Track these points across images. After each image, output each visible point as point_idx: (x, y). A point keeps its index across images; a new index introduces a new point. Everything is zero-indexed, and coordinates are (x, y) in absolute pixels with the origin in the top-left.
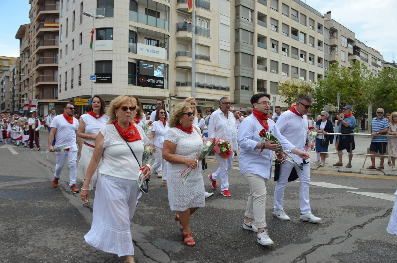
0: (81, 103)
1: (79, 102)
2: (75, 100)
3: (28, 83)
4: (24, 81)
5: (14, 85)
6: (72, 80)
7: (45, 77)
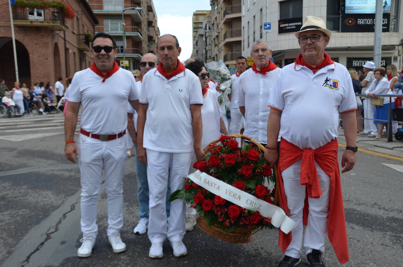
3: (218, 41)
4: (214, 39)
5: (207, 45)
6: (254, 33)
7: (233, 31)
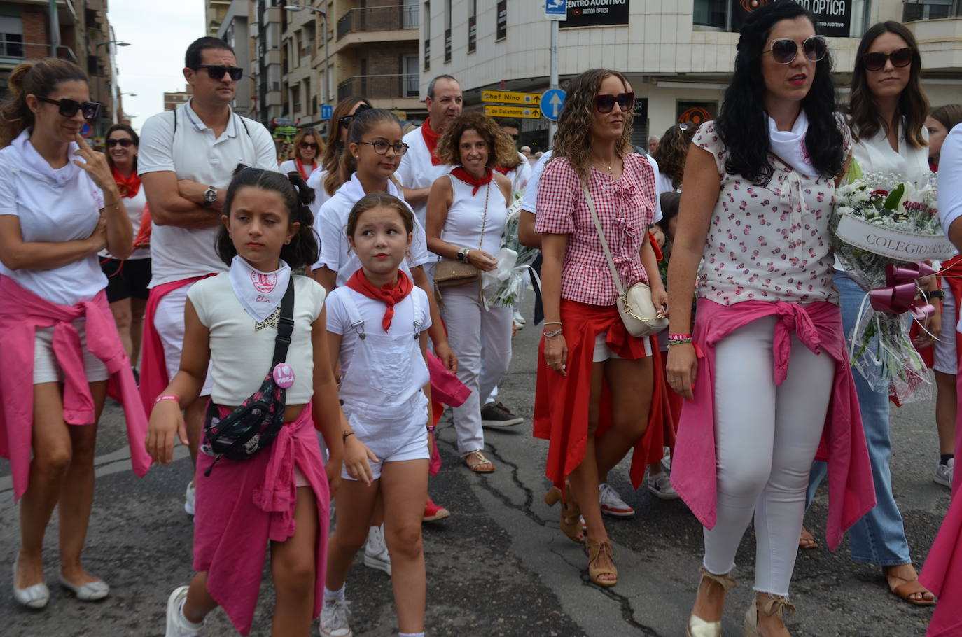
0: (508, 109)
1: (499, 104)
2: (484, 99)
3: (312, 39)
4: (298, 33)
5: (264, 51)
6: (472, 21)
7: (369, 13)
